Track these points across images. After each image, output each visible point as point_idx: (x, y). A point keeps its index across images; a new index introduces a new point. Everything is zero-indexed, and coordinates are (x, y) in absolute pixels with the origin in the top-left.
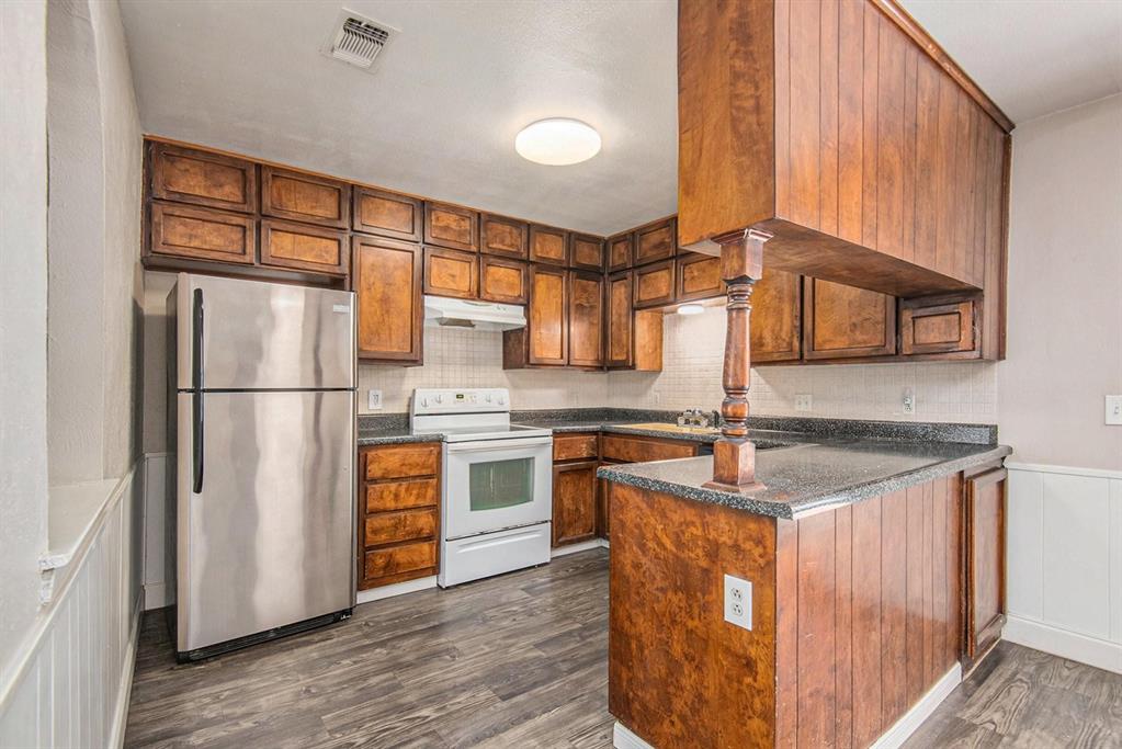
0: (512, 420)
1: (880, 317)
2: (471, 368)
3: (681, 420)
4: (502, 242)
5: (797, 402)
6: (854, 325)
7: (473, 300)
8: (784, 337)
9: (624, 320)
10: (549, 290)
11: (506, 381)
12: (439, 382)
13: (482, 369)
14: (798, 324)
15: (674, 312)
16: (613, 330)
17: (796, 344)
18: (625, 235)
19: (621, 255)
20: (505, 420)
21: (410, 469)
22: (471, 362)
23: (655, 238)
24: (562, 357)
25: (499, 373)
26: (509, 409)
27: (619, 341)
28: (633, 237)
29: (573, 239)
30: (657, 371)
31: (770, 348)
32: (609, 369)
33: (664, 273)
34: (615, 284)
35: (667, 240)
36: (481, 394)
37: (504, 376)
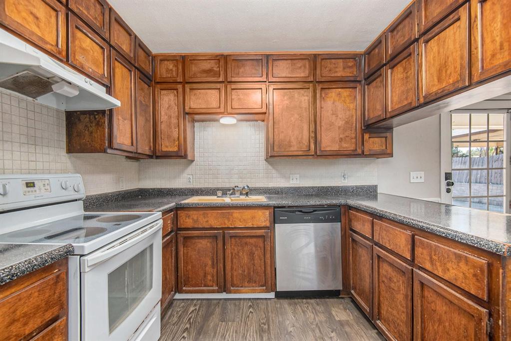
0: (86, 209)
1: (354, 136)
3: (219, 193)
4: (88, 9)
5: (291, 179)
6: (341, 139)
8: (304, 142)
9: (174, 121)
11: (69, 165)
13: (45, 150)
14: (313, 135)
15: (217, 120)
16: (162, 127)
17: (313, 146)
18: (175, 56)
19: (168, 70)
20: (77, 210)
22: (33, 140)
23: (206, 66)
24: (132, 145)
25: (64, 159)
26: (82, 195)
27: (169, 137)
28: (184, 61)
30: (193, 161)
31: (295, 149)
32: (158, 157)
33: (215, 92)
34: (163, 92)
35: (215, 69)
36: (55, 180)
37: (68, 160)
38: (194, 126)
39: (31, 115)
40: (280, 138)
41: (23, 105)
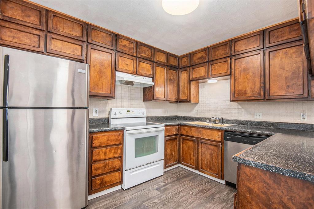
0: (147, 120)
2: (132, 101)
3: (208, 121)
4: (145, 53)
5: (255, 115)
6: (288, 86)
7: (135, 74)
8: (256, 90)
9: (186, 85)
10: (161, 73)
11: (144, 106)
12: (120, 106)
13: (136, 101)
14: (262, 85)
15: (206, 82)
16: (182, 88)
17: (262, 93)
18: (187, 55)
19: (185, 62)
20: (144, 120)
21: (111, 142)
22: (132, 98)
23: (199, 55)
24: (165, 97)
25: (142, 103)
26: (146, 116)
27: (184, 92)
28: (190, 56)
29: (169, 55)
30: (197, 103)
31: (250, 95)
32: (180, 102)
33: (203, 68)
34: (183, 72)
35: (204, 56)
36: (136, 110)
37: (144, 104)
38: (199, 86)
39: (132, 91)
40: (239, 89)
41: (130, 88)
